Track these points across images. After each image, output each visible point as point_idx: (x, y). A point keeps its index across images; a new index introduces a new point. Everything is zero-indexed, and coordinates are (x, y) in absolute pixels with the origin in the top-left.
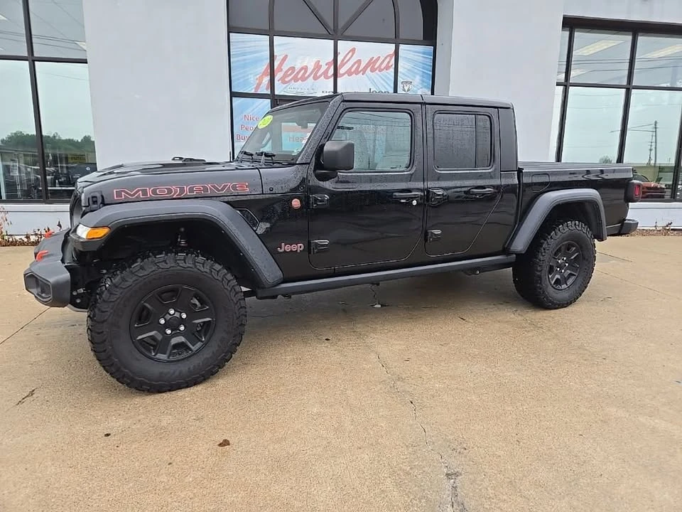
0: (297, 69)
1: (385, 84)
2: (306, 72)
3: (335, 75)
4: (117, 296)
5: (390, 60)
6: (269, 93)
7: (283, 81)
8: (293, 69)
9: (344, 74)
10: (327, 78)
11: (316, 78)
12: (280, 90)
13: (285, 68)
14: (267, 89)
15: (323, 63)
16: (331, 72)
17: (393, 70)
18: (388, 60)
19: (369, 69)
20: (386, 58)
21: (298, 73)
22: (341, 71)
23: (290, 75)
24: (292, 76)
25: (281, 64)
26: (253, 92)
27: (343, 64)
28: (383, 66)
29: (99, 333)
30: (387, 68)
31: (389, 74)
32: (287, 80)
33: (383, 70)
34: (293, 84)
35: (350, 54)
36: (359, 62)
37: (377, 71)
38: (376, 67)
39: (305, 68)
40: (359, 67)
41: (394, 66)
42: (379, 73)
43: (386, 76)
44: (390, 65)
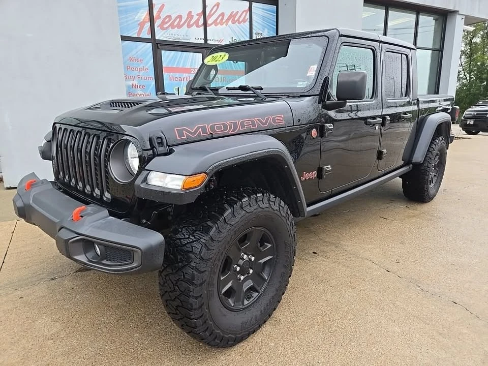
0: (173, 17)
1: (243, 34)
2: (180, 20)
3: (205, 24)
4: (214, 252)
5: (246, 14)
6: (150, 37)
7: (161, 26)
8: (169, 17)
9: (211, 24)
10: (198, 26)
11: (189, 26)
12: (159, 35)
13: (163, 16)
14: (148, 34)
15: (194, 13)
16: (201, 21)
17: (249, 23)
18: (244, 14)
19: (230, 21)
20: (243, 12)
21: (175, 20)
22: (209, 22)
23: (167, 23)
24: (169, 23)
25: (160, 11)
26: (135, 36)
27: (211, 16)
28: (241, 19)
29: (197, 298)
30: (244, 21)
31: (246, 26)
32: (165, 26)
33: (241, 22)
34: (171, 31)
35: (216, 7)
36: (223, 15)
37: (237, 23)
38: (236, 19)
39: (180, 17)
40: (222, 19)
41: (249, 20)
42: (238, 25)
43: (243, 28)
44: (246, 19)
